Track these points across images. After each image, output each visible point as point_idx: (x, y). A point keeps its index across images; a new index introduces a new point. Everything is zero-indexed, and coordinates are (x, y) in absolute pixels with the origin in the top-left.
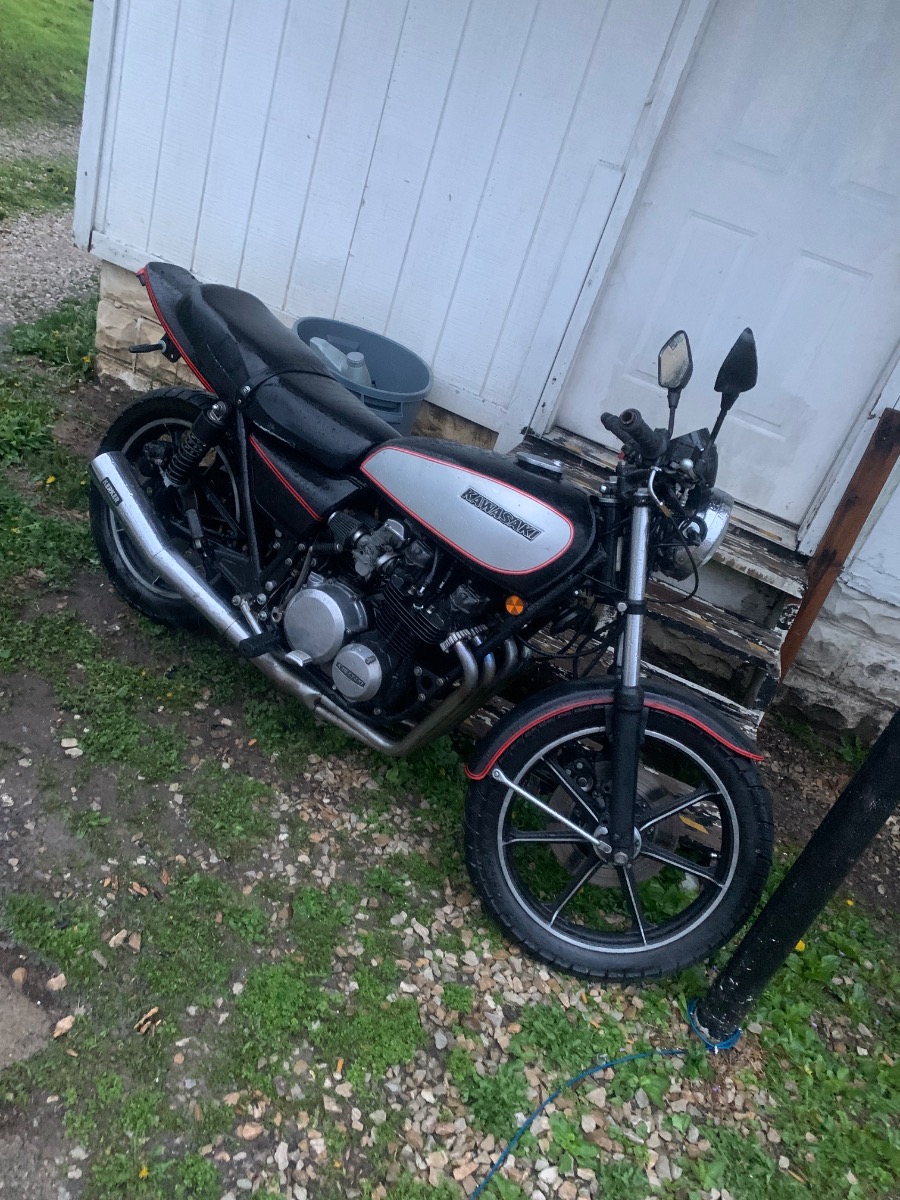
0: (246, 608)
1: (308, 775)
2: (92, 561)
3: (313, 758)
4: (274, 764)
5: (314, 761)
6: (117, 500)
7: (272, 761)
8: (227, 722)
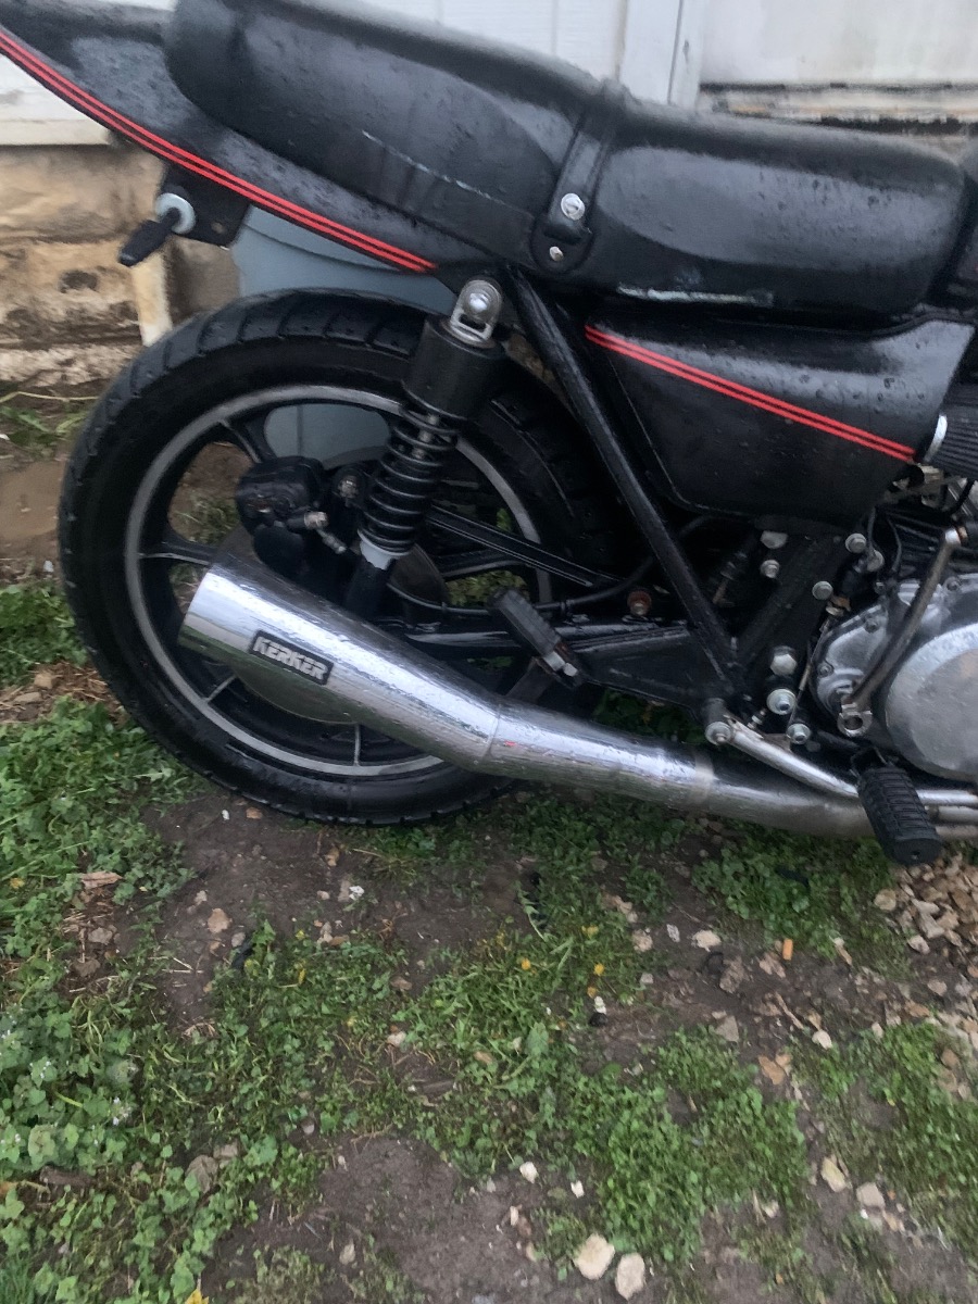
0: (747, 736)
1: (917, 941)
2: (154, 775)
3: (885, 901)
4: (857, 963)
5: (891, 905)
6: (319, 672)
7: (849, 961)
8: (707, 939)
